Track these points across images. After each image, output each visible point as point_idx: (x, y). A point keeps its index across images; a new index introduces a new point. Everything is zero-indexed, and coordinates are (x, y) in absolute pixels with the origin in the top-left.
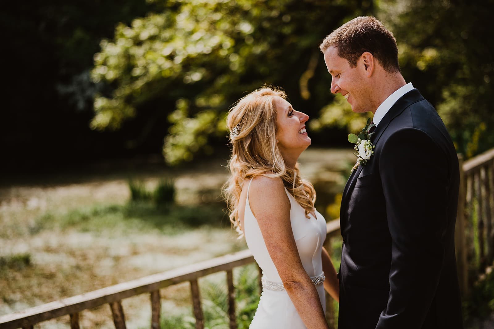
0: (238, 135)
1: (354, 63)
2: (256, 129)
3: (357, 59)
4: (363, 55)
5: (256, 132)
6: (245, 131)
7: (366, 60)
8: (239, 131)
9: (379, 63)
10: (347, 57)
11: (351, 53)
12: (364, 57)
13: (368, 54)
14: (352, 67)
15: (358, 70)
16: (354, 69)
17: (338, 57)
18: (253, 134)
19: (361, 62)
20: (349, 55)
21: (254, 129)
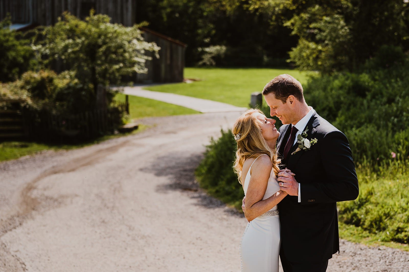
0: (240, 138)
1: (285, 102)
2: (250, 135)
3: (286, 99)
4: (289, 97)
5: (251, 136)
6: (244, 136)
7: (291, 99)
8: (240, 136)
9: (297, 99)
10: (281, 99)
11: (283, 97)
12: (290, 98)
13: (291, 96)
14: (284, 103)
15: (287, 105)
16: (285, 104)
17: (275, 99)
18: (249, 137)
19: (288, 101)
20: (282, 98)
21: (249, 134)
